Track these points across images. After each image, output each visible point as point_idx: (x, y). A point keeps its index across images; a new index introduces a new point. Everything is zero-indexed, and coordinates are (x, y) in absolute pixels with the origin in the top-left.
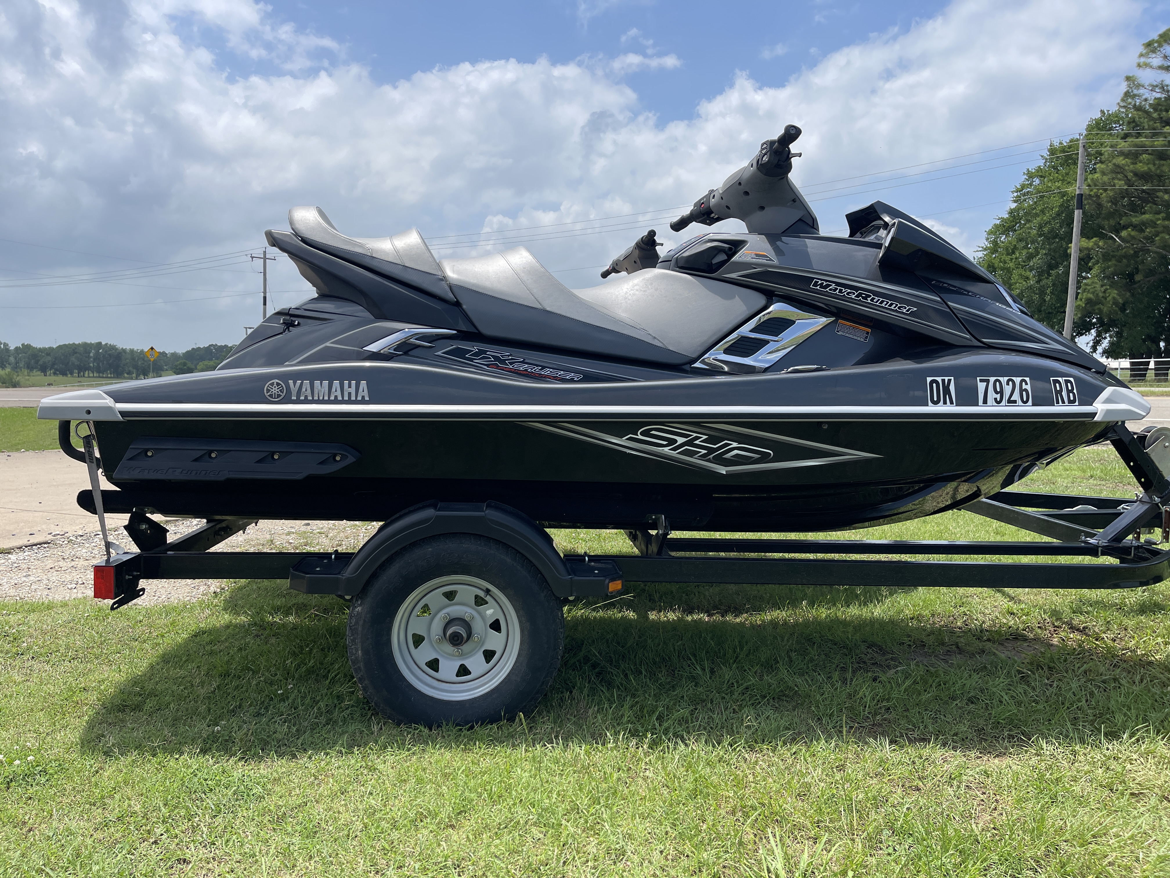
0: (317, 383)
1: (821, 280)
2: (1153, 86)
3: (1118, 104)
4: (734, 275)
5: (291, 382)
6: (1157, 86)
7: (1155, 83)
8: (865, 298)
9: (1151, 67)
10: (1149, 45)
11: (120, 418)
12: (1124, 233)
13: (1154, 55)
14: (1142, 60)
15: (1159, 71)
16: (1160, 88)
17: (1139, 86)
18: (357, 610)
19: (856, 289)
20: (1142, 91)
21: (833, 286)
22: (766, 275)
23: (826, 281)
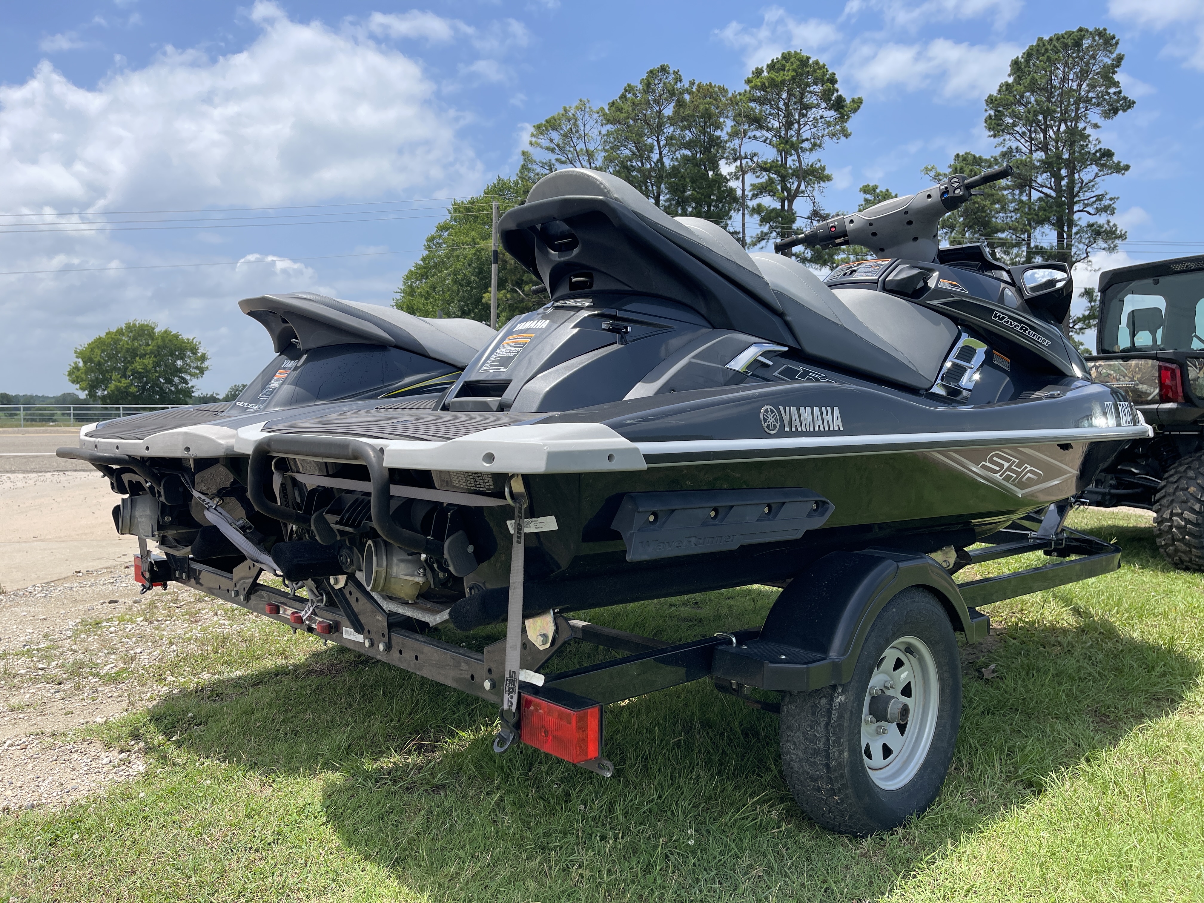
0: (802, 409)
1: (1000, 312)
2: (543, 163)
3: (517, 174)
4: (935, 303)
5: (781, 408)
6: (546, 164)
7: (544, 161)
8: (1025, 331)
9: (541, 147)
10: (538, 127)
11: (643, 466)
12: (526, 288)
13: (542, 137)
14: (534, 139)
15: (547, 151)
16: (548, 166)
17: (533, 162)
18: (838, 700)
19: (1021, 322)
20: (535, 166)
21: (1006, 319)
22: (959, 304)
23: (1003, 313)
